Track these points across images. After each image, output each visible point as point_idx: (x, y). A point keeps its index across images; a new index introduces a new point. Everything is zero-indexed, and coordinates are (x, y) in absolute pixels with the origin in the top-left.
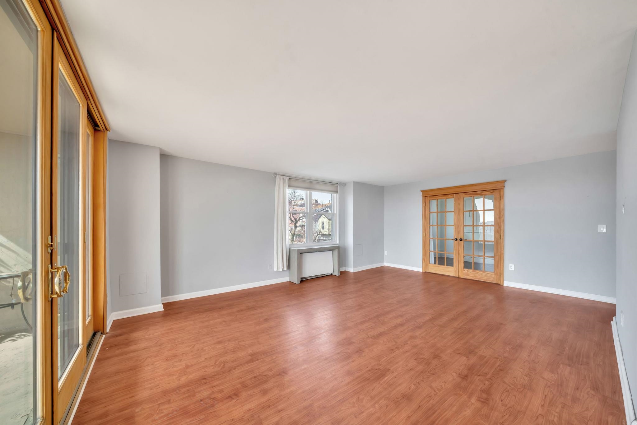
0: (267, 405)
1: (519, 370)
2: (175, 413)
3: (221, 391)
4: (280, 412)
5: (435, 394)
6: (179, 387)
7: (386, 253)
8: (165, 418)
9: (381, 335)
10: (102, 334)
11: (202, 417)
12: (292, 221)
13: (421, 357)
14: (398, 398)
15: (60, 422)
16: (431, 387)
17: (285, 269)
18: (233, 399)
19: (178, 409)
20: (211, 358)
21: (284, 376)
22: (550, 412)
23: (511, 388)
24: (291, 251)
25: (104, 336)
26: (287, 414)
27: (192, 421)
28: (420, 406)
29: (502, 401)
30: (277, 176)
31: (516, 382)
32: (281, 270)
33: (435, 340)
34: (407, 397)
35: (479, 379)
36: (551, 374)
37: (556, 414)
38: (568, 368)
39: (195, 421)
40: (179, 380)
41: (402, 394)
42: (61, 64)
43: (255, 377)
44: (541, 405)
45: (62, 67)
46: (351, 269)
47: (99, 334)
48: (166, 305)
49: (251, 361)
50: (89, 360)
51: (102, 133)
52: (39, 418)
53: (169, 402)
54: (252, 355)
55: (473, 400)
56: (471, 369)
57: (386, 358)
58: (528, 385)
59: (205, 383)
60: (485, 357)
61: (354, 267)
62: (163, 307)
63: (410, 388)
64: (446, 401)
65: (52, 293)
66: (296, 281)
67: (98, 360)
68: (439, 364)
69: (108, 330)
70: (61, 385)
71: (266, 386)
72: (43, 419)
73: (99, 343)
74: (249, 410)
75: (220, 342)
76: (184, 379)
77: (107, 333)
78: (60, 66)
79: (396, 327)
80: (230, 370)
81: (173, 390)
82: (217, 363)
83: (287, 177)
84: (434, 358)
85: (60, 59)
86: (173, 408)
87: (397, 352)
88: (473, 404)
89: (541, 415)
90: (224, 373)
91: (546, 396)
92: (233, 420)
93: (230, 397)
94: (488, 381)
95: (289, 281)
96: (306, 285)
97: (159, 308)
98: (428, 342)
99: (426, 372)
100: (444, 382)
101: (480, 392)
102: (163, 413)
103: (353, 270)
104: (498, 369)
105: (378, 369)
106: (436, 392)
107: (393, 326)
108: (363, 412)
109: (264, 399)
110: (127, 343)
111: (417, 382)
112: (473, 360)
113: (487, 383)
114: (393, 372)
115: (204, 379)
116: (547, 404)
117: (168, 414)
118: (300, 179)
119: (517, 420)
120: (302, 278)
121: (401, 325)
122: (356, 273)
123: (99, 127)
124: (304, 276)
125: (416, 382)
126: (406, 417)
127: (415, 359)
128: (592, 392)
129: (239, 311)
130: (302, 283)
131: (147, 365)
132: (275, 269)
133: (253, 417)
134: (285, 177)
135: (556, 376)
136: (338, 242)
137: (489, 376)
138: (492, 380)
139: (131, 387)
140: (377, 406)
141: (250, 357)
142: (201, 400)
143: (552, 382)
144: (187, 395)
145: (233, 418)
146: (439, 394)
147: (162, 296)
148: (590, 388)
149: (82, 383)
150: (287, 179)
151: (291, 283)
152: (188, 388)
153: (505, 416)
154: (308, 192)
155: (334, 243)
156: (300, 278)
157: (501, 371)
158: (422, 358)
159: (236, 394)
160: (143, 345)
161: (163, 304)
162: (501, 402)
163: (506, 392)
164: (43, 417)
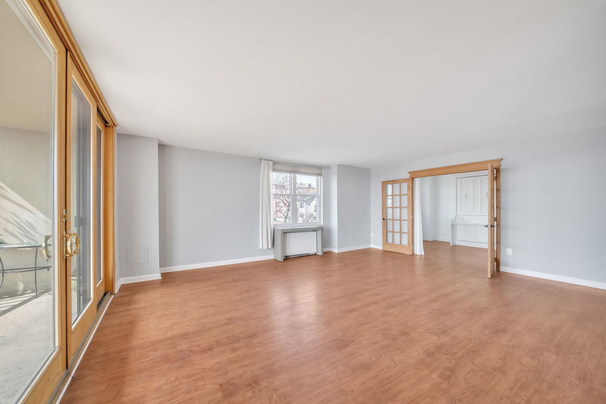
0: (235, 360)
1: (494, 354)
2: (159, 359)
3: (198, 346)
4: (245, 366)
5: (394, 366)
6: (165, 340)
7: (372, 235)
8: (151, 362)
9: (352, 310)
10: (111, 294)
11: (180, 364)
12: (285, 204)
13: (389, 332)
14: (357, 366)
15: (73, 355)
16: (392, 360)
17: (270, 247)
18: (207, 352)
19: (162, 356)
20: (194, 319)
21: (253, 338)
22: (518, 395)
23: (479, 369)
24: (275, 230)
25: (113, 296)
26: (250, 369)
27: (171, 366)
28: (377, 375)
29: (466, 379)
30: (262, 161)
31: (487, 363)
32: (266, 248)
33: (408, 318)
34: (366, 367)
35: (446, 358)
36: (532, 360)
37: (525, 398)
38: (554, 356)
39: (174, 366)
40: (166, 334)
41: (361, 363)
42: (73, 75)
43: (228, 337)
44: (509, 388)
45: (74, 77)
46: (336, 250)
47: (109, 294)
48: (163, 275)
49: (227, 324)
50: (98, 314)
51: (111, 128)
52: (56, 348)
53: (155, 350)
54: (229, 319)
55: (434, 376)
56: (439, 348)
57: (353, 331)
58: (499, 368)
59: (186, 338)
60: (458, 338)
61: (338, 248)
62: (161, 276)
63: (370, 359)
64: (405, 373)
65: (66, 253)
66: (280, 258)
67: (106, 314)
68: (407, 341)
69: (116, 292)
70: (74, 327)
71: (236, 345)
72: (59, 349)
73: (109, 301)
74: (219, 363)
75: (203, 307)
76: (169, 334)
77: (115, 294)
78: (73, 76)
79: (369, 304)
80: (208, 330)
81: (159, 342)
82: (198, 324)
83: (272, 162)
84: (402, 334)
85: (72, 72)
86: (158, 355)
87: (365, 326)
88: (432, 379)
89: (507, 397)
90: (203, 332)
91: (518, 380)
92: (204, 369)
93: (204, 351)
94: (455, 360)
95: (273, 258)
96: (289, 263)
97: (158, 277)
98: (400, 320)
99: (391, 346)
100: (408, 357)
101: (443, 369)
102: (149, 357)
103: (338, 250)
104: (470, 350)
105: (343, 340)
106: (396, 365)
107: (367, 303)
108: (319, 375)
109: (233, 355)
110: (130, 303)
111: (380, 354)
112: (444, 339)
113: (453, 361)
114: (357, 344)
115: (186, 335)
116: (517, 388)
117: (153, 359)
118: (282, 163)
119: (478, 398)
120: (286, 257)
121: (376, 303)
122: (339, 254)
123: (108, 123)
124: (287, 255)
125: (378, 354)
126: (361, 383)
127: (382, 335)
128: (577, 382)
129: (224, 282)
130: (285, 261)
131: (143, 321)
132: (261, 247)
133: (221, 368)
134: (269, 161)
135: (537, 362)
136: (322, 223)
137: (457, 356)
138: (460, 360)
139: (128, 336)
140: (334, 371)
141: (227, 321)
142: (181, 351)
143: (530, 368)
144: (171, 346)
145: (204, 367)
146: (399, 367)
147: (160, 267)
148: (574, 378)
149: (93, 329)
150: (272, 163)
151: (275, 261)
152: (171, 341)
153: (465, 393)
154: (292, 175)
155: (319, 224)
156: (284, 256)
157: (473, 352)
158: (390, 334)
159: (210, 349)
160: (142, 305)
161: (161, 273)
162: (464, 381)
163: (473, 372)
164: (59, 346)
